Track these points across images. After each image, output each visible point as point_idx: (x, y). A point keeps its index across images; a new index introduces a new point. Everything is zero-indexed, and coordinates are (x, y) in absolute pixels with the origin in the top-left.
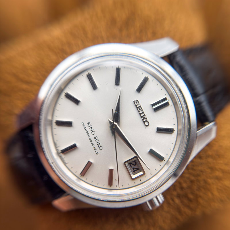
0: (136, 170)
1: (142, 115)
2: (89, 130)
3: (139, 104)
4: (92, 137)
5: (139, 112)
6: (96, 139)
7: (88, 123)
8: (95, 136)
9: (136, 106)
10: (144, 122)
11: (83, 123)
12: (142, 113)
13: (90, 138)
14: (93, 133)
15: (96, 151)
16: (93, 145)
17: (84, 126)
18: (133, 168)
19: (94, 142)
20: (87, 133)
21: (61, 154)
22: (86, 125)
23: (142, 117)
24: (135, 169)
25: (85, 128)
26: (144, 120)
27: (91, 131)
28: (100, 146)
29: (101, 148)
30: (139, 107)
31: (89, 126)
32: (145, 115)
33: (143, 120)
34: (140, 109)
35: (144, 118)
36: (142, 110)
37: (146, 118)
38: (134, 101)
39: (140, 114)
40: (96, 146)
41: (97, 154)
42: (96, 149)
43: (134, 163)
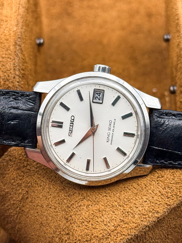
1: (72, 125)
2: (110, 138)
3: (69, 132)
4: (111, 132)
5: (72, 128)
6: (110, 129)
7: (108, 142)
8: (109, 131)
9: (72, 132)
10: (74, 119)
11: (111, 144)
12: (71, 126)
13: (113, 132)
14: (109, 134)
16: (114, 127)
17: (112, 142)
18: (99, 96)
19: (112, 128)
23: (73, 124)
24: (99, 94)
25: (112, 140)
27: (109, 136)
28: (110, 123)
29: (111, 122)
30: (71, 131)
31: (108, 140)
32: (71, 123)
33: (73, 121)
34: (71, 129)
35: (72, 122)
36: (70, 127)
37: (71, 121)
38: (71, 136)
39: (73, 126)
40: (112, 124)
41: (115, 120)
42: (114, 123)
43: (97, 98)
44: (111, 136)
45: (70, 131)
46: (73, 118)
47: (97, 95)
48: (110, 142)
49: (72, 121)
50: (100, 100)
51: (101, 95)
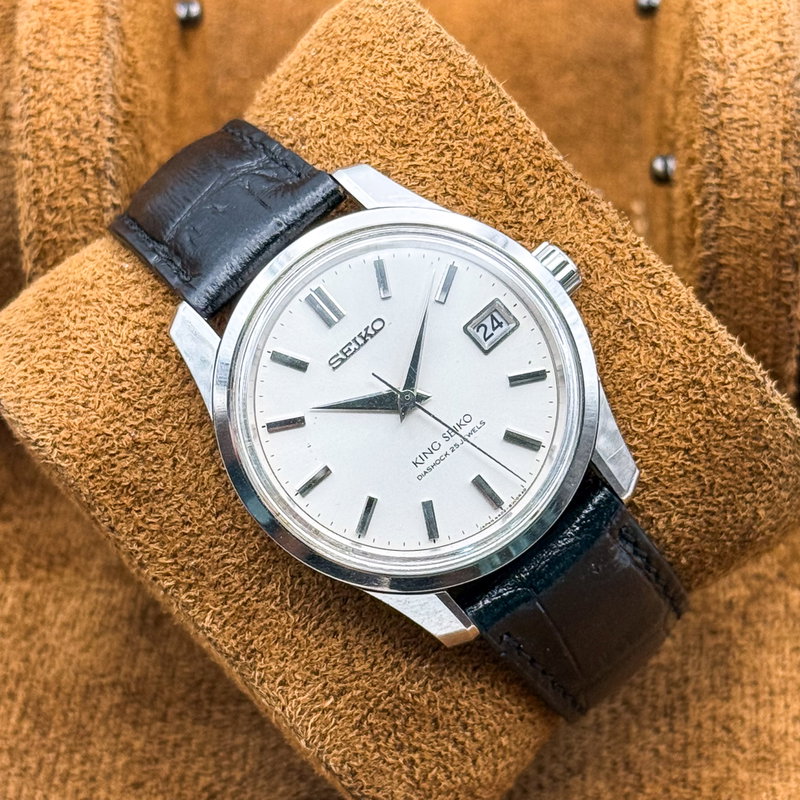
0: (497, 321)
1: (361, 341)
2: (429, 462)
3: (338, 354)
4: (446, 446)
5: (356, 350)
7: (415, 464)
8: (442, 441)
10: (376, 332)
11: (420, 477)
12: (357, 343)
13: (449, 452)
14: (436, 446)
15: (476, 429)
17: (425, 473)
18: (494, 329)
19: (456, 439)
20: (440, 460)
21: (505, 506)
22: (422, 469)
24: (496, 324)
25: (429, 469)
26: (373, 333)
27: (432, 453)
28: (463, 422)
29: (467, 418)
30: (345, 354)
31: (421, 461)
32: (360, 335)
33: (372, 336)
34: (350, 350)
35: (367, 334)
36: (350, 344)
38: (334, 369)
39: (360, 346)
40: (465, 430)
41: (483, 423)
42: (473, 430)
43: (482, 329)
44: (437, 455)
45: (342, 351)
46: (377, 326)
47: (488, 322)
49: (370, 332)
50: (486, 340)
51: (499, 330)
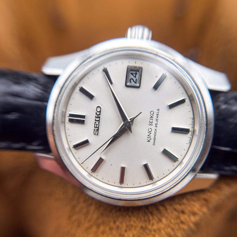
0: (134, 74)
1: (98, 119)
2: (152, 136)
3: (95, 129)
4: (153, 127)
5: (99, 123)
6: (151, 124)
7: (149, 141)
8: (151, 127)
9: (98, 130)
10: (100, 112)
11: (154, 144)
12: (97, 121)
13: (156, 128)
14: (150, 130)
15: (158, 113)
16: (157, 120)
17: (154, 141)
18: (135, 77)
19: (154, 122)
20: (155, 133)
21: (191, 130)
23: (99, 118)
25: (155, 139)
27: (151, 133)
28: (152, 115)
29: (152, 113)
30: (97, 127)
31: (150, 139)
32: (96, 117)
33: (100, 114)
34: (97, 124)
35: (98, 115)
36: (95, 123)
37: (96, 114)
38: (97, 134)
39: (99, 121)
40: (155, 117)
41: (158, 110)
42: (157, 115)
43: (132, 81)
44: (153, 132)
45: (95, 127)
46: (99, 110)
47: (131, 77)
48: (152, 141)
49: (98, 113)
50: (136, 83)
51: (137, 76)
